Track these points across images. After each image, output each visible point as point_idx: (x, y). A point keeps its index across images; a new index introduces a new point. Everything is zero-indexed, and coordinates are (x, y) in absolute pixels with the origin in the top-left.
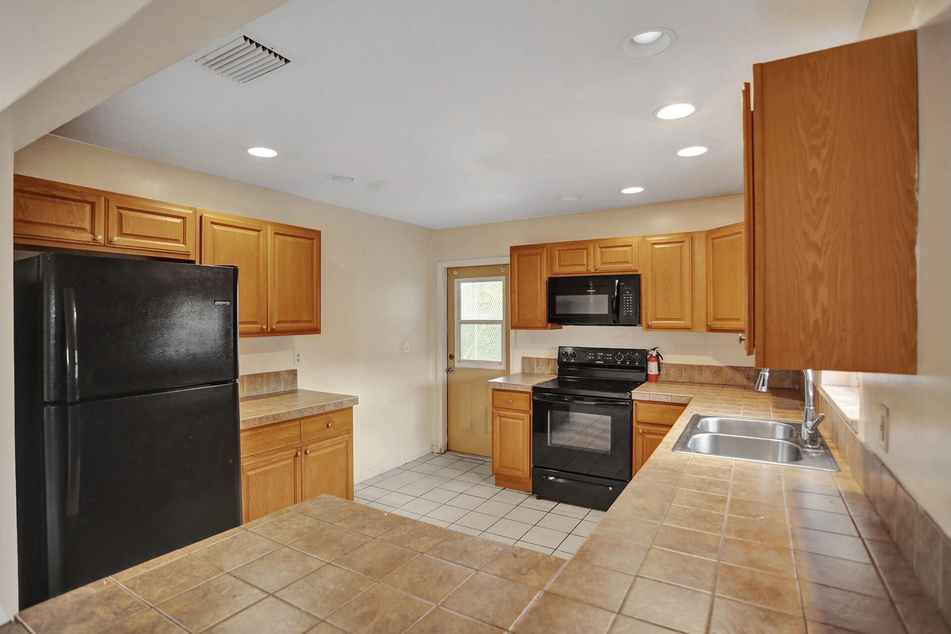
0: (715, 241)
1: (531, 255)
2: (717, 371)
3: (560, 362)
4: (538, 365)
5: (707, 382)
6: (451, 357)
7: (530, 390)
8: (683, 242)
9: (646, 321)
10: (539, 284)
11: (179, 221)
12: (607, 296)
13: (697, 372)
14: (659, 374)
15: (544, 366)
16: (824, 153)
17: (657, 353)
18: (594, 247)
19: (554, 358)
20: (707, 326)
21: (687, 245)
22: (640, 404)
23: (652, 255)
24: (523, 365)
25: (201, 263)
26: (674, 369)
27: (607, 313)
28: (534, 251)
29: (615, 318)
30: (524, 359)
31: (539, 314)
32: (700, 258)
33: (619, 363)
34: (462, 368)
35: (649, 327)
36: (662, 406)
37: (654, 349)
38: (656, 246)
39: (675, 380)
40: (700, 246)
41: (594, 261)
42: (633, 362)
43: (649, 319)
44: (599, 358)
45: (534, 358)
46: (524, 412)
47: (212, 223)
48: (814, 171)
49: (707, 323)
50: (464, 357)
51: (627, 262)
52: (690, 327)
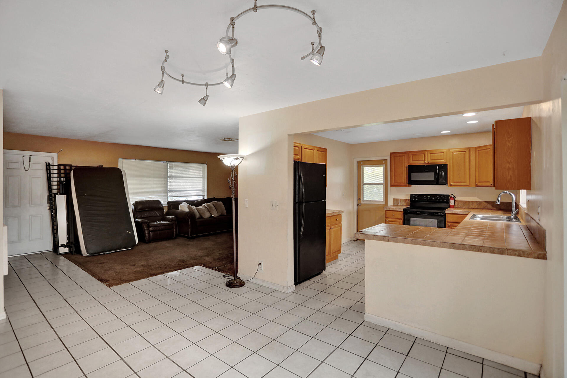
0: (479, 151)
1: (400, 156)
2: (480, 203)
3: (411, 200)
4: (401, 202)
5: (476, 208)
6: (359, 199)
7: (402, 210)
8: (466, 151)
9: (450, 183)
10: (403, 168)
11: (298, 148)
12: (433, 173)
13: (471, 204)
14: (454, 205)
15: (403, 202)
16: (511, 142)
17: (454, 196)
18: (427, 153)
19: (408, 199)
20: (476, 184)
21: (467, 153)
22: (448, 215)
23: (452, 157)
24: (394, 202)
25: (302, 161)
26: (461, 203)
27: (433, 180)
28: (401, 155)
29: (436, 182)
30: (394, 199)
31: (403, 181)
32: (473, 158)
33: (437, 200)
34: (365, 204)
35: (451, 185)
36: (458, 215)
37: (452, 195)
38: (454, 153)
39: (461, 207)
40: (473, 154)
41: (427, 159)
42: (443, 200)
43: (451, 182)
44: (428, 198)
45: (399, 199)
46: (400, 219)
47: (305, 148)
48: (509, 146)
49: (476, 183)
50: (365, 199)
51: (442, 159)
52: (469, 185)
